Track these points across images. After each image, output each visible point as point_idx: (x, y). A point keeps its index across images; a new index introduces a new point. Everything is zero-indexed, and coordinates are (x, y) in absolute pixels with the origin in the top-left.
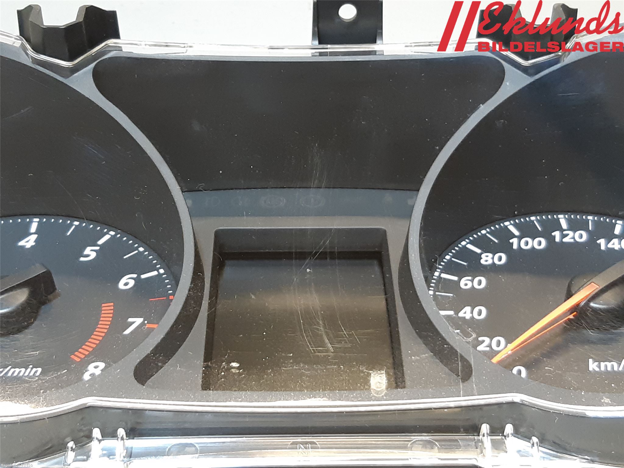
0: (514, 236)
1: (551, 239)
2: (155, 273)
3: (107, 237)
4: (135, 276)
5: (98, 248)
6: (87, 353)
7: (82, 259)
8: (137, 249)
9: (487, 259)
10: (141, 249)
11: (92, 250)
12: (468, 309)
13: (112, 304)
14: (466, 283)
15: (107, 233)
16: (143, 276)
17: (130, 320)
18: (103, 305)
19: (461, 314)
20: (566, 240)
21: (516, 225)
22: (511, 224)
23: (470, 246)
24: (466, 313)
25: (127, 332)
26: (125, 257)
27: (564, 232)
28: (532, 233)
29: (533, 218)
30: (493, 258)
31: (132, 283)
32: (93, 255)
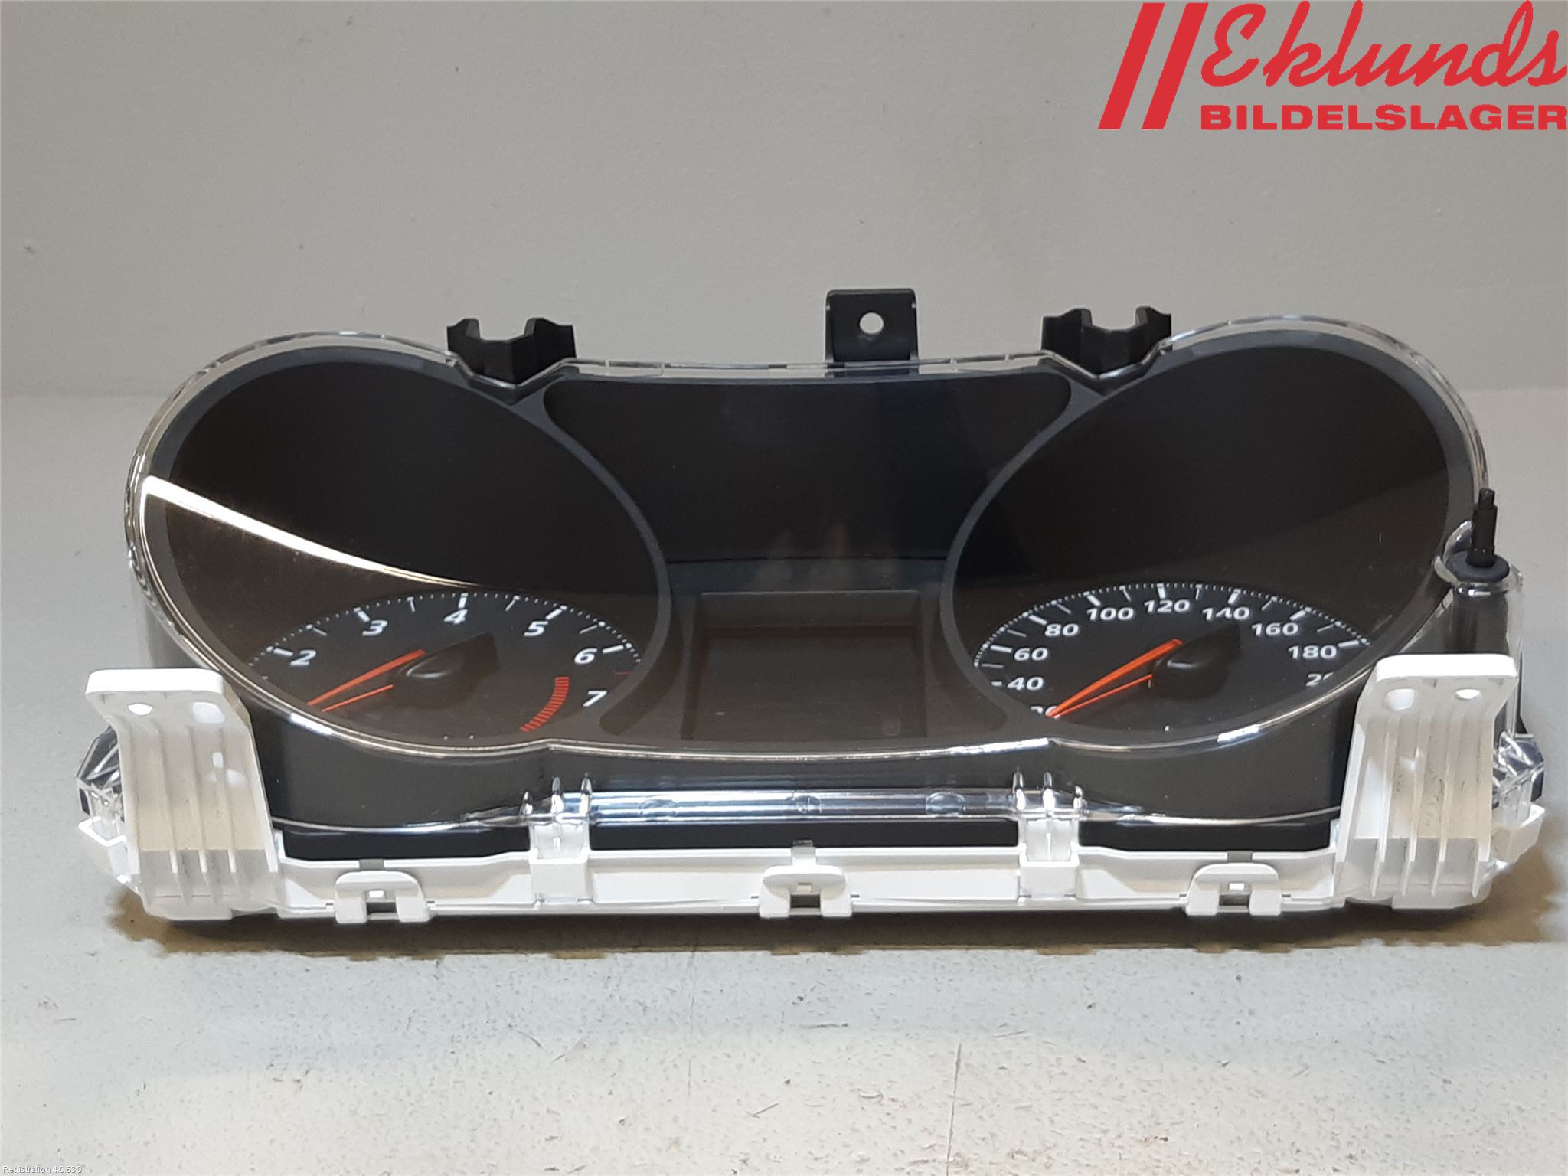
0: (1092, 606)
1: (1141, 610)
2: (620, 647)
3: (557, 612)
4: (595, 650)
5: (546, 623)
6: (543, 721)
7: (527, 634)
8: (597, 623)
9: (1053, 631)
10: (602, 624)
11: (538, 625)
12: (1021, 680)
13: (567, 678)
14: (1021, 655)
15: (558, 607)
16: (606, 651)
17: (591, 693)
18: (557, 679)
19: (1011, 685)
20: (1161, 610)
21: (1098, 596)
22: (1091, 594)
23: (1034, 618)
24: (1019, 684)
25: (588, 704)
26: (582, 632)
27: (1162, 602)
28: (1119, 603)
29: (1122, 588)
30: (1062, 630)
31: (591, 658)
32: (541, 630)
